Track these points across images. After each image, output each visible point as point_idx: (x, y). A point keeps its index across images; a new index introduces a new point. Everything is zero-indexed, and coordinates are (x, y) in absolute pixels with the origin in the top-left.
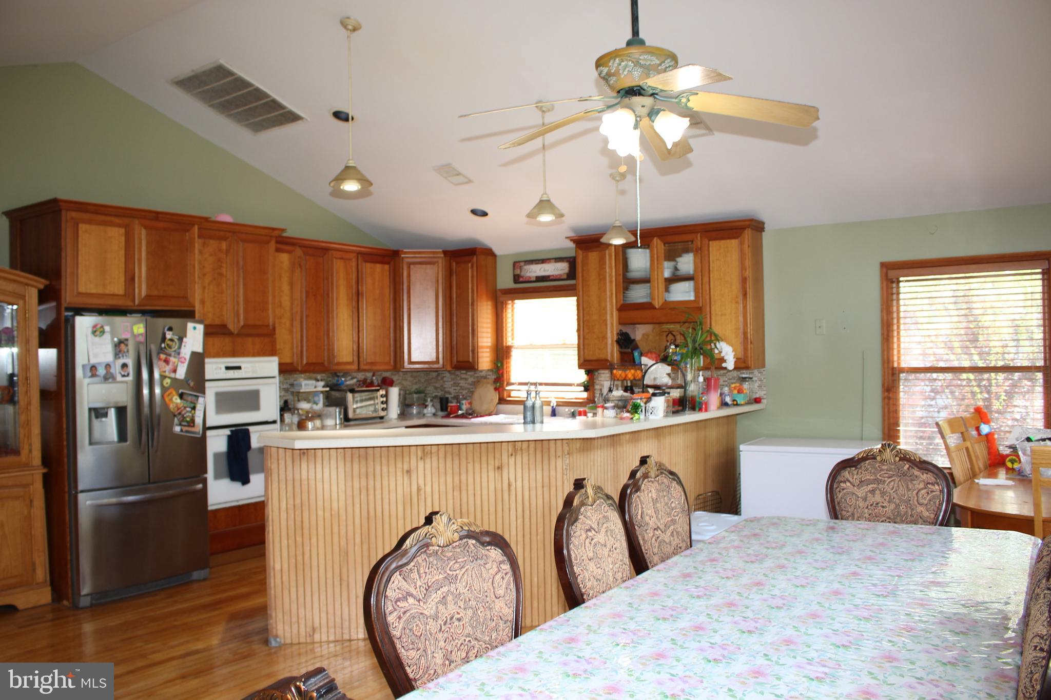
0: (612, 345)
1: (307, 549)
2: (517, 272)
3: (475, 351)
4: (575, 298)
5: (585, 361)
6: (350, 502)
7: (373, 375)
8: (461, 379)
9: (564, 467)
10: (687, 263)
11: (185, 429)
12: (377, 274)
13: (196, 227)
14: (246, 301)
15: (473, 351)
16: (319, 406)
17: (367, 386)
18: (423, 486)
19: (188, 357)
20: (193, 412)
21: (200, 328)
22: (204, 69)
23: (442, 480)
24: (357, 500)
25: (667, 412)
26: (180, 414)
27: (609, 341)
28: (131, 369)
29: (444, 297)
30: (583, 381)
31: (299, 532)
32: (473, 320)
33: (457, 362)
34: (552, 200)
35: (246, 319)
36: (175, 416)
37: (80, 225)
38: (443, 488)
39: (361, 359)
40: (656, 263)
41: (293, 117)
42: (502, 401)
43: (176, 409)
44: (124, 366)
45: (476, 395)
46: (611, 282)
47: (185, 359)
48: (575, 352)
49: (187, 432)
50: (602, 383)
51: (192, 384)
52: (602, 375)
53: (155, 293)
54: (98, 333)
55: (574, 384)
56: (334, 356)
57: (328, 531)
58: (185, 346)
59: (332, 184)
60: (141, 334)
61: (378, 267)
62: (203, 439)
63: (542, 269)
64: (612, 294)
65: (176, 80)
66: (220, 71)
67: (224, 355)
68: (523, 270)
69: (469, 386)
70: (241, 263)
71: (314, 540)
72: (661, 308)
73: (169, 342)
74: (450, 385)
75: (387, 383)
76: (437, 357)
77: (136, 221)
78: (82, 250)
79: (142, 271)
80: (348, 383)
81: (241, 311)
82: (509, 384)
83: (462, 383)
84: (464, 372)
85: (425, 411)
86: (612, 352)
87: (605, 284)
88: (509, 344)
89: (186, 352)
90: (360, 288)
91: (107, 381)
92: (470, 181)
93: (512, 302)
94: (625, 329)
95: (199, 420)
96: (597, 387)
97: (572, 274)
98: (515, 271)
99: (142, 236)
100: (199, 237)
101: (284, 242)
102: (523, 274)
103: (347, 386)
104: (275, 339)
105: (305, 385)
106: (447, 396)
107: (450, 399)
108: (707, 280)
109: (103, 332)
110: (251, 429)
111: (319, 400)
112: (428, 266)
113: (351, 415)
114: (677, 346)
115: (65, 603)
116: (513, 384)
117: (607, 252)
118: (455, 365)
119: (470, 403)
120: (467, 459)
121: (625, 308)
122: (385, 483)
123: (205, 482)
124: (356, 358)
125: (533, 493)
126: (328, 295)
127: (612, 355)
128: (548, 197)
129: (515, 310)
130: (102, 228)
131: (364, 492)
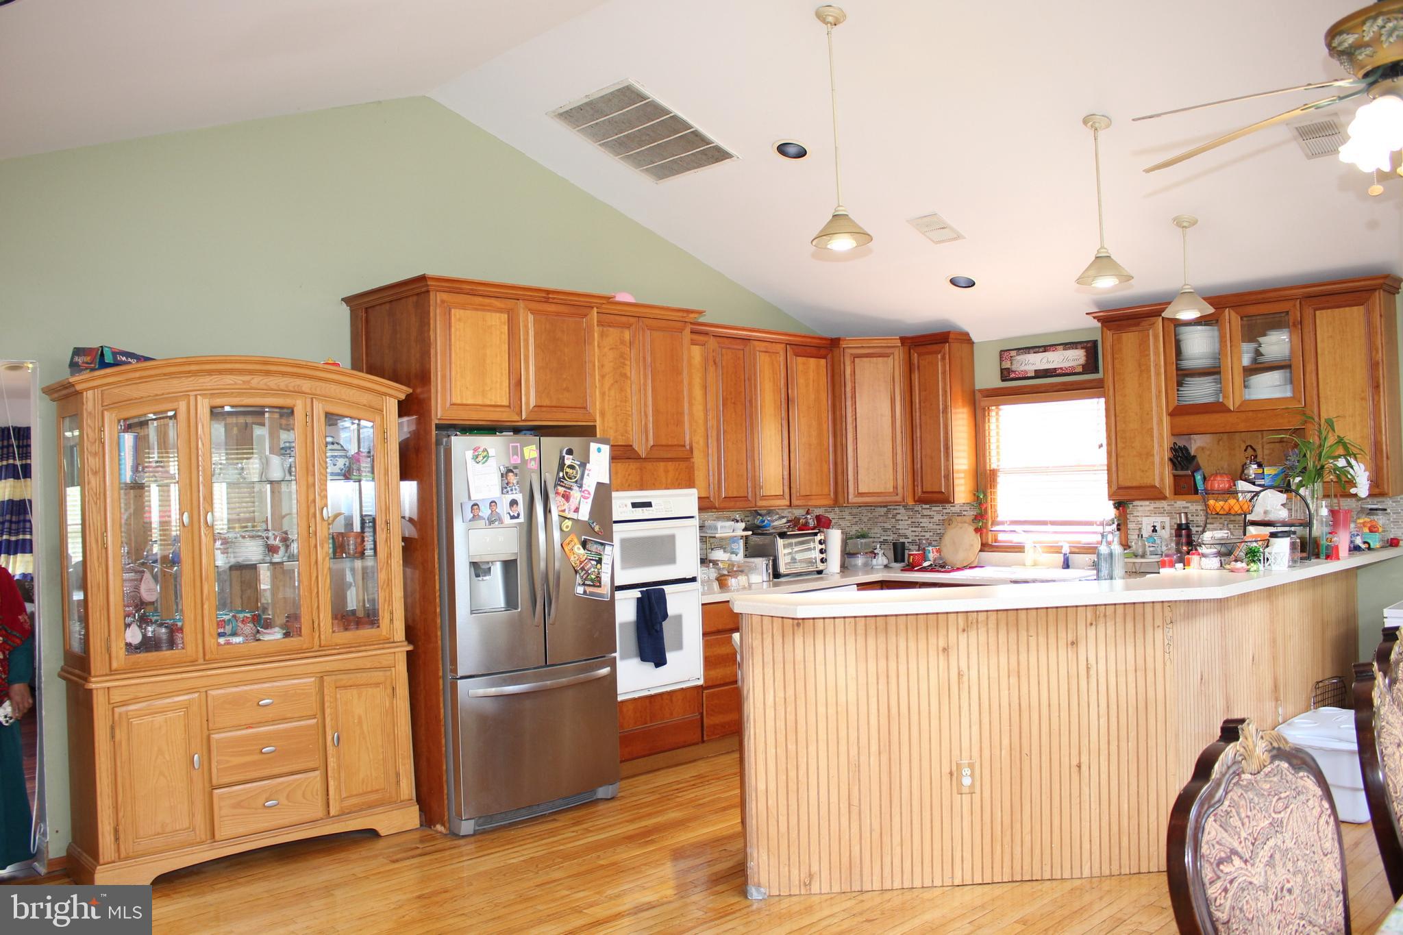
0: (1162, 464)
1: (803, 761)
2: (1006, 365)
3: (949, 477)
4: (1102, 400)
5: (1120, 488)
6: (863, 694)
7: (808, 513)
8: (923, 516)
9: (1166, 642)
10: (1277, 343)
11: (589, 590)
12: (811, 371)
13: (595, 309)
14: (656, 412)
15: (947, 477)
16: (739, 557)
17: (802, 529)
18: (965, 670)
19: (592, 491)
20: (599, 566)
21: (606, 449)
22: (603, 93)
23: (993, 660)
24: (873, 692)
25: (1294, 561)
26: (583, 569)
27: (1157, 459)
28: (521, 508)
29: (903, 399)
30: (1110, 518)
31: (791, 737)
32: (946, 433)
33: (923, 492)
34: (1112, 257)
35: (656, 436)
36: (576, 572)
37: (453, 310)
38: (994, 674)
39: (793, 491)
40: (1229, 348)
41: (720, 155)
42: (985, 547)
43: (578, 562)
44: (513, 503)
45: (947, 539)
46: (1158, 374)
47: (589, 493)
48: (1104, 477)
49: (592, 594)
50: (1139, 519)
51: (597, 528)
52: (1139, 508)
53: (546, 402)
54: (480, 458)
55: (1096, 523)
56: (761, 488)
57: (832, 737)
58: (588, 475)
59: (814, 243)
60: (534, 459)
61: (812, 361)
62: (611, 603)
63: (1044, 361)
64: (1160, 392)
65: (562, 111)
66: (628, 94)
67: (630, 488)
68: (1014, 362)
69: (935, 527)
70: (649, 360)
71: (812, 749)
72: (1239, 411)
73: (568, 470)
74: (905, 528)
75: (823, 523)
76: (895, 487)
77: (521, 304)
78: (457, 344)
79: (530, 374)
80: (776, 523)
81: (650, 426)
82: (993, 524)
83: (925, 522)
84: (928, 506)
85: (874, 561)
86: (1161, 473)
87: (1149, 377)
88: (994, 466)
89: (590, 484)
90: (790, 391)
91: (492, 526)
92: (958, 237)
93: (997, 408)
94: (1181, 443)
95: (606, 579)
96: (1131, 526)
97: (1091, 364)
98: (1003, 363)
99: (528, 323)
100: (600, 323)
101: (700, 331)
102: (1014, 368)
103: (774, 528)
104: (693, 463)
105: (722, 527)
106: (902, 540)
107: (907, 545)
108: (1314, 368)
109: (487, 457)
110: (667, 588)
111: (738, 549)
112: (880, 359)
113: (782, 569)
114: (1260, 465)
115: (439, 827)
116: (1002, 523)
117: (1151, 332)
118: (919, 497)
119: (939, 551)
120: (1028, 630)
121: (1179, 411)
122: (913, 666)
123: (613, 663)
124: (787, 490)
125: (1122, 680)
126: (751, 401)
127: (1162, 480)
128: (1107, 252)
129: (1000, 419)
130: (480, 313)
131: (883, 680)
